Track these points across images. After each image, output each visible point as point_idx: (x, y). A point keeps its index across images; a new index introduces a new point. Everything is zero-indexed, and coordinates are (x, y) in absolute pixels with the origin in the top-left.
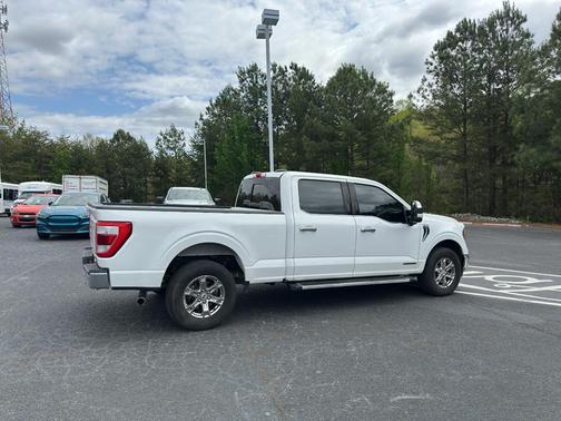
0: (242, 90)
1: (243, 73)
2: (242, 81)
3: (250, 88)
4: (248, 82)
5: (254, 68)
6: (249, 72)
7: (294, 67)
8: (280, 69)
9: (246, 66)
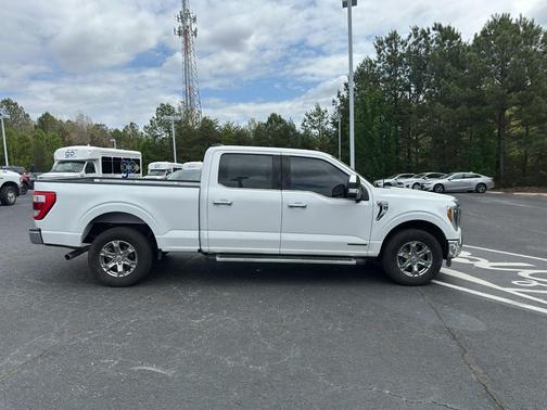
0: (379, 61)
1: (381, 43)
2: (379, 52)
3: (389, 57)
4: (386, 51)
5: (394, 37)
6: (387, 41)
7: (438, 27)
8: (423, 32)
9: (385, 35)
